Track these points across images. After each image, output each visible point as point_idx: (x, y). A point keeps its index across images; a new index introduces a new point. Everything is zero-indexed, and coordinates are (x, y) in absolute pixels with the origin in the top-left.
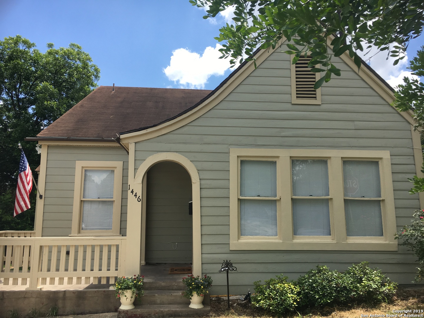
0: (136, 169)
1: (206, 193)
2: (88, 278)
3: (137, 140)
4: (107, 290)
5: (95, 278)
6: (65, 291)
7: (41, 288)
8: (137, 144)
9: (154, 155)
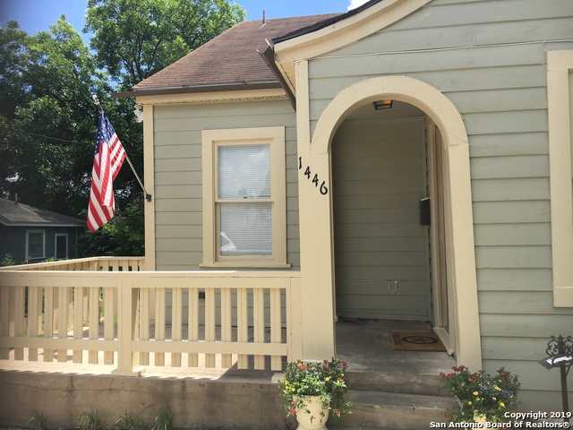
0: (312, 122)
1: (485, 168)
2: (226, 357)
3: (311, 53)
4: (267, 382)
5: (240, 356)
6: (184, 382)
7: (140, 373)
8: (312, 64)
9: (354, 85)
